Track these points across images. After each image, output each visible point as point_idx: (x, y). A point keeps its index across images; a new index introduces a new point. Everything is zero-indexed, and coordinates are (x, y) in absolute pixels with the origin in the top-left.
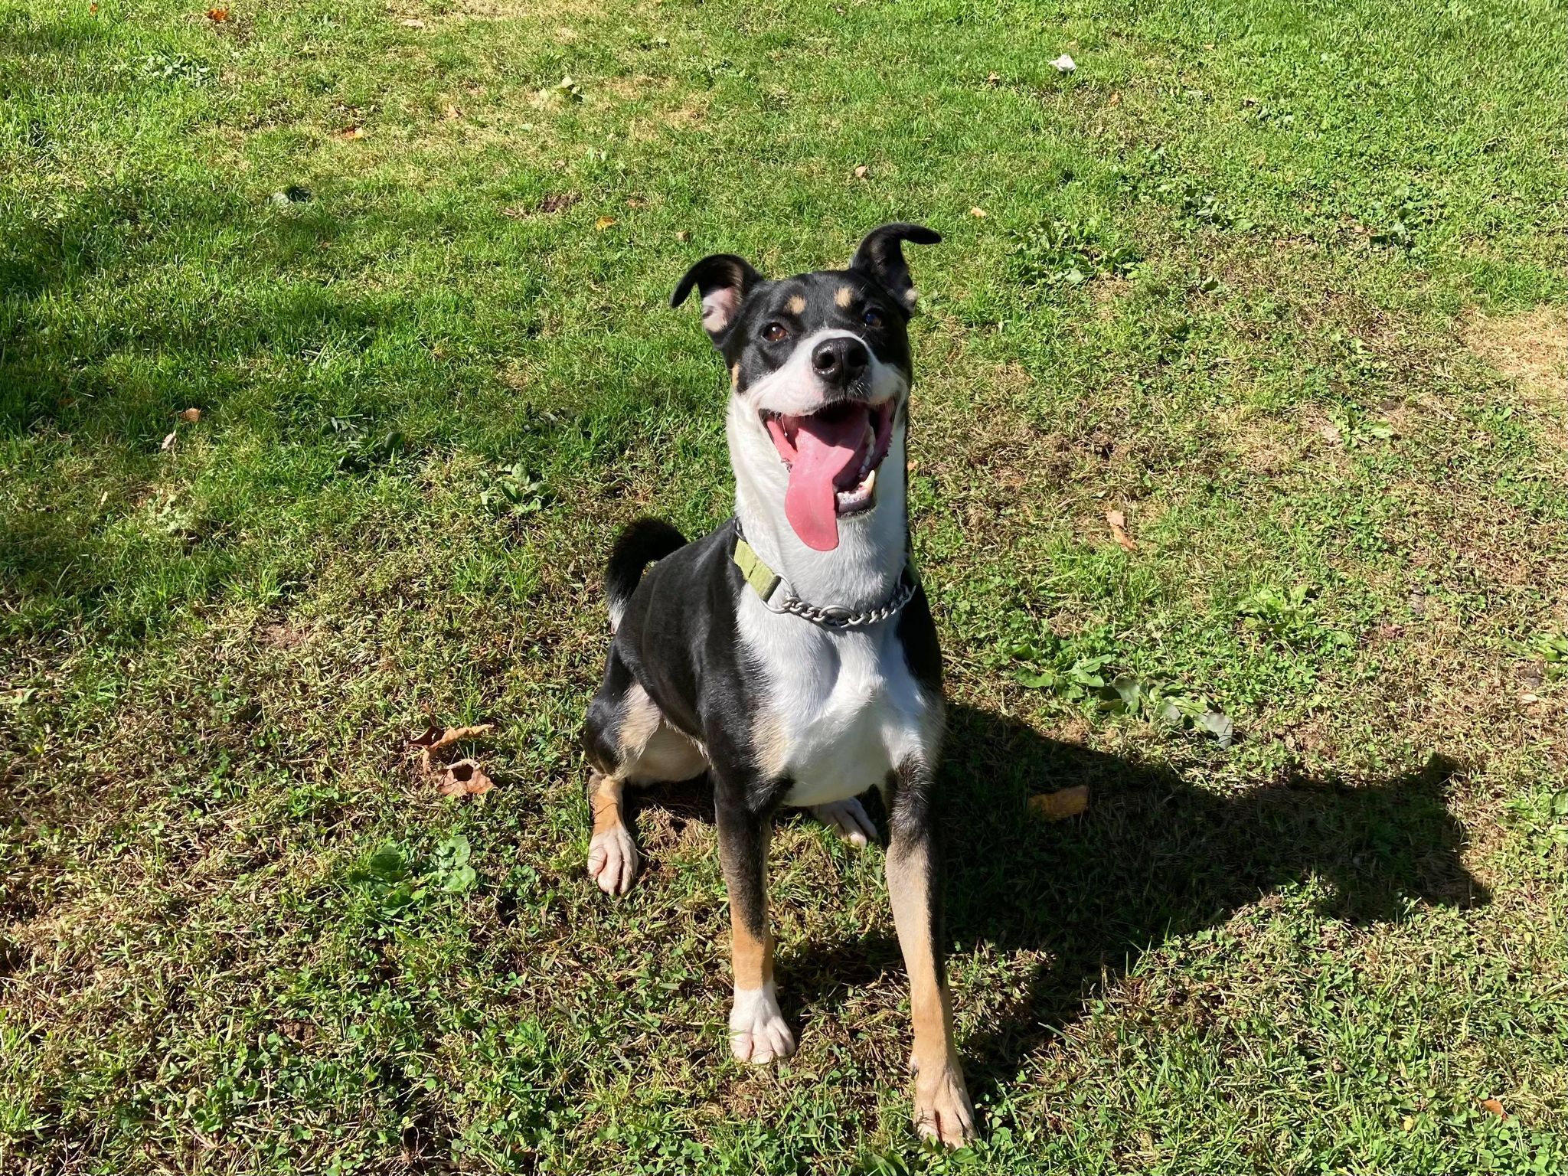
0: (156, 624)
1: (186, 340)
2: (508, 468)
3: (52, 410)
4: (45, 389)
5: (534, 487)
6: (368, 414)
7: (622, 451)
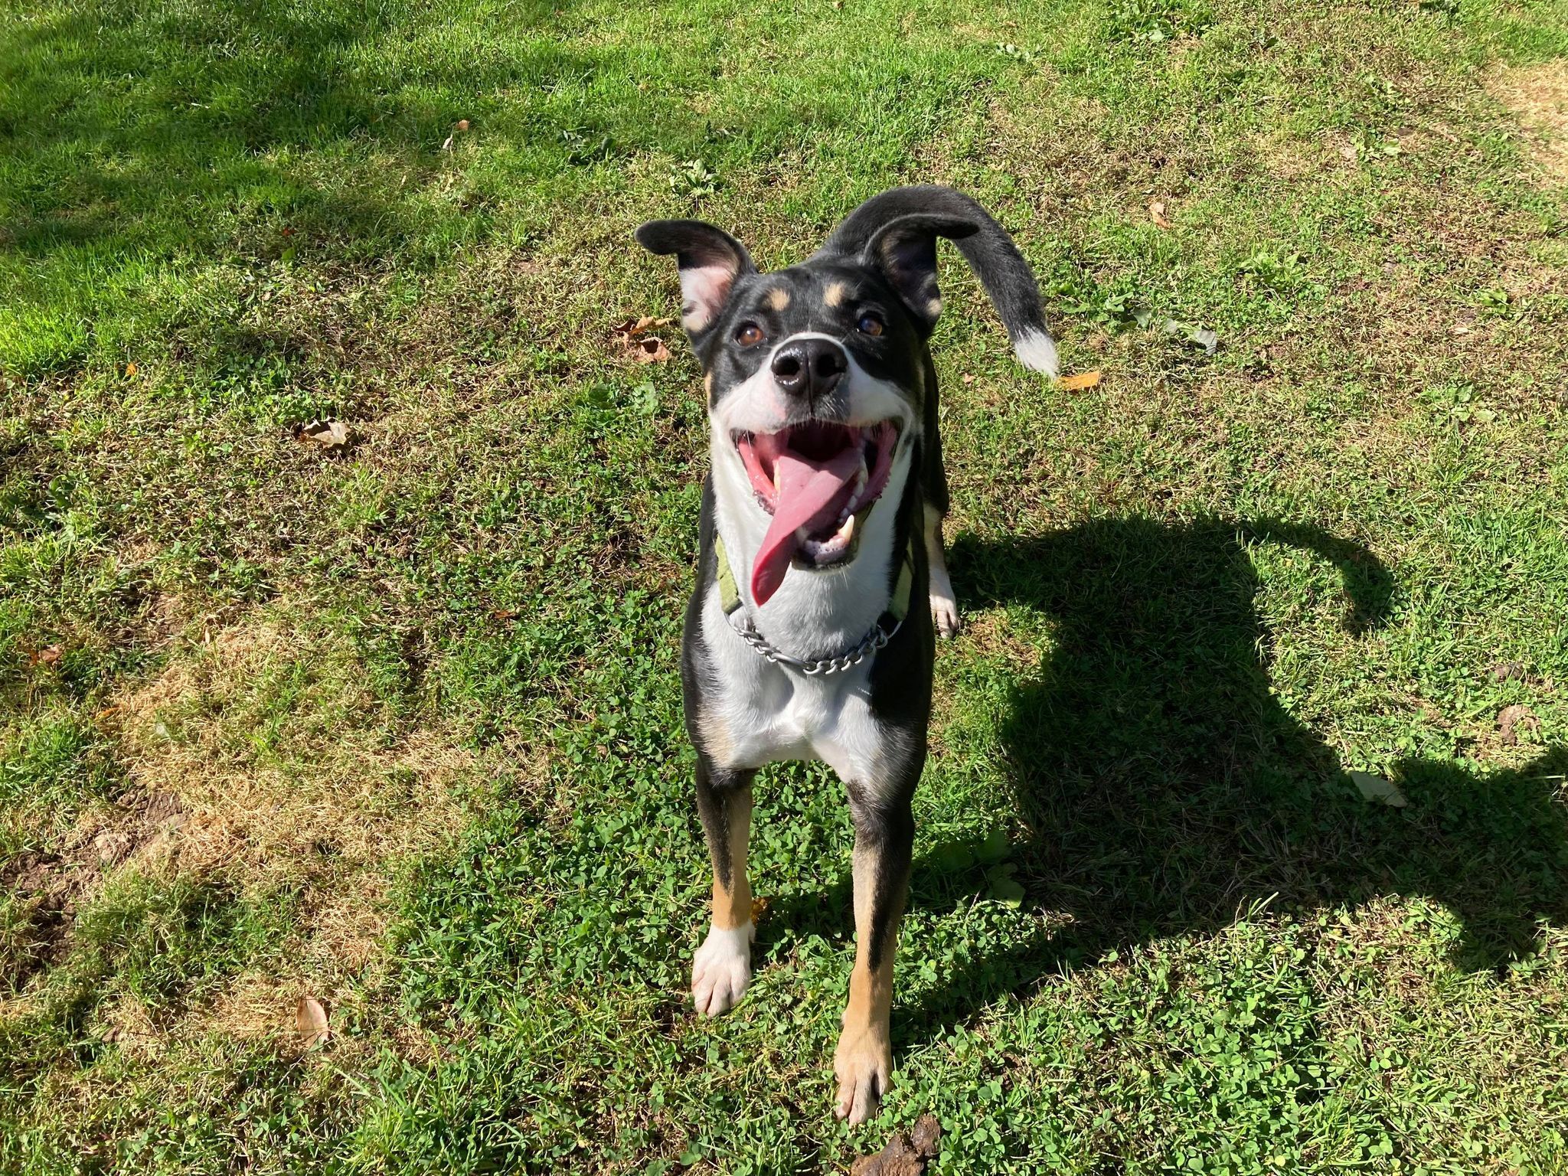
0: (442, 257)
1: (458, 77)
2: (690, 164)
3: (364, 122)
4: (359, 107)
5: (709, 177)
6: (590, 129)
7: (777, 154)
